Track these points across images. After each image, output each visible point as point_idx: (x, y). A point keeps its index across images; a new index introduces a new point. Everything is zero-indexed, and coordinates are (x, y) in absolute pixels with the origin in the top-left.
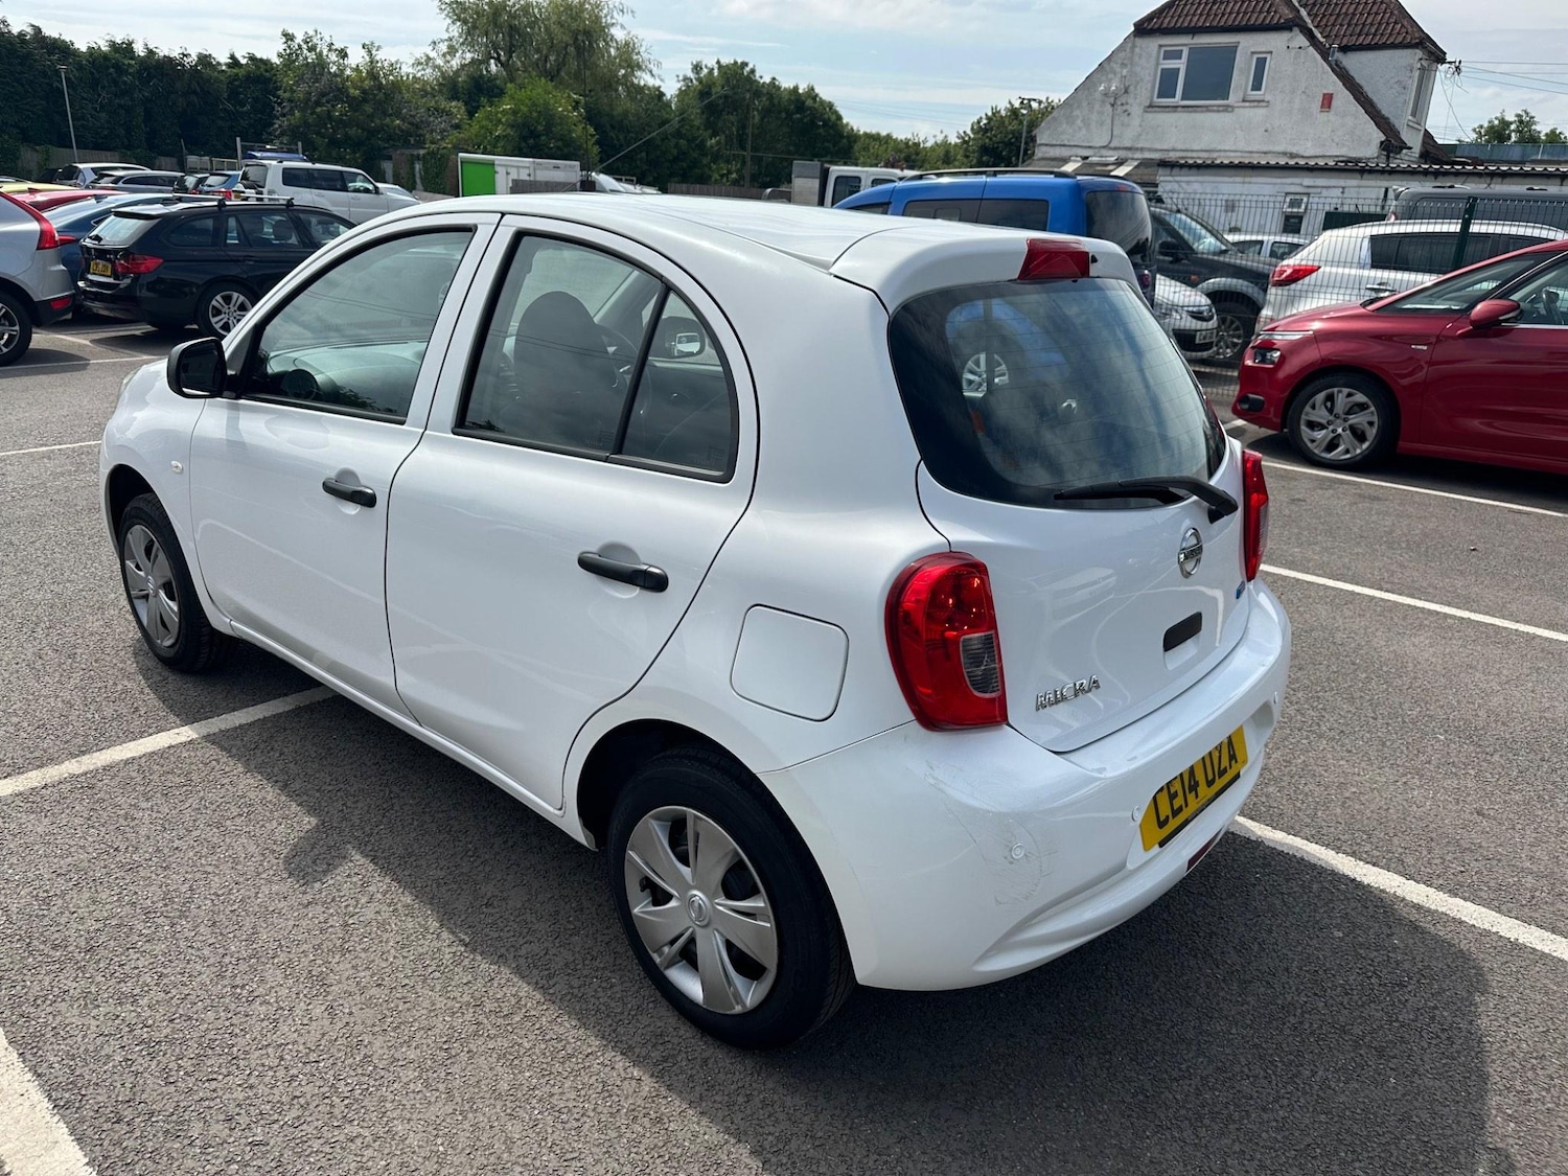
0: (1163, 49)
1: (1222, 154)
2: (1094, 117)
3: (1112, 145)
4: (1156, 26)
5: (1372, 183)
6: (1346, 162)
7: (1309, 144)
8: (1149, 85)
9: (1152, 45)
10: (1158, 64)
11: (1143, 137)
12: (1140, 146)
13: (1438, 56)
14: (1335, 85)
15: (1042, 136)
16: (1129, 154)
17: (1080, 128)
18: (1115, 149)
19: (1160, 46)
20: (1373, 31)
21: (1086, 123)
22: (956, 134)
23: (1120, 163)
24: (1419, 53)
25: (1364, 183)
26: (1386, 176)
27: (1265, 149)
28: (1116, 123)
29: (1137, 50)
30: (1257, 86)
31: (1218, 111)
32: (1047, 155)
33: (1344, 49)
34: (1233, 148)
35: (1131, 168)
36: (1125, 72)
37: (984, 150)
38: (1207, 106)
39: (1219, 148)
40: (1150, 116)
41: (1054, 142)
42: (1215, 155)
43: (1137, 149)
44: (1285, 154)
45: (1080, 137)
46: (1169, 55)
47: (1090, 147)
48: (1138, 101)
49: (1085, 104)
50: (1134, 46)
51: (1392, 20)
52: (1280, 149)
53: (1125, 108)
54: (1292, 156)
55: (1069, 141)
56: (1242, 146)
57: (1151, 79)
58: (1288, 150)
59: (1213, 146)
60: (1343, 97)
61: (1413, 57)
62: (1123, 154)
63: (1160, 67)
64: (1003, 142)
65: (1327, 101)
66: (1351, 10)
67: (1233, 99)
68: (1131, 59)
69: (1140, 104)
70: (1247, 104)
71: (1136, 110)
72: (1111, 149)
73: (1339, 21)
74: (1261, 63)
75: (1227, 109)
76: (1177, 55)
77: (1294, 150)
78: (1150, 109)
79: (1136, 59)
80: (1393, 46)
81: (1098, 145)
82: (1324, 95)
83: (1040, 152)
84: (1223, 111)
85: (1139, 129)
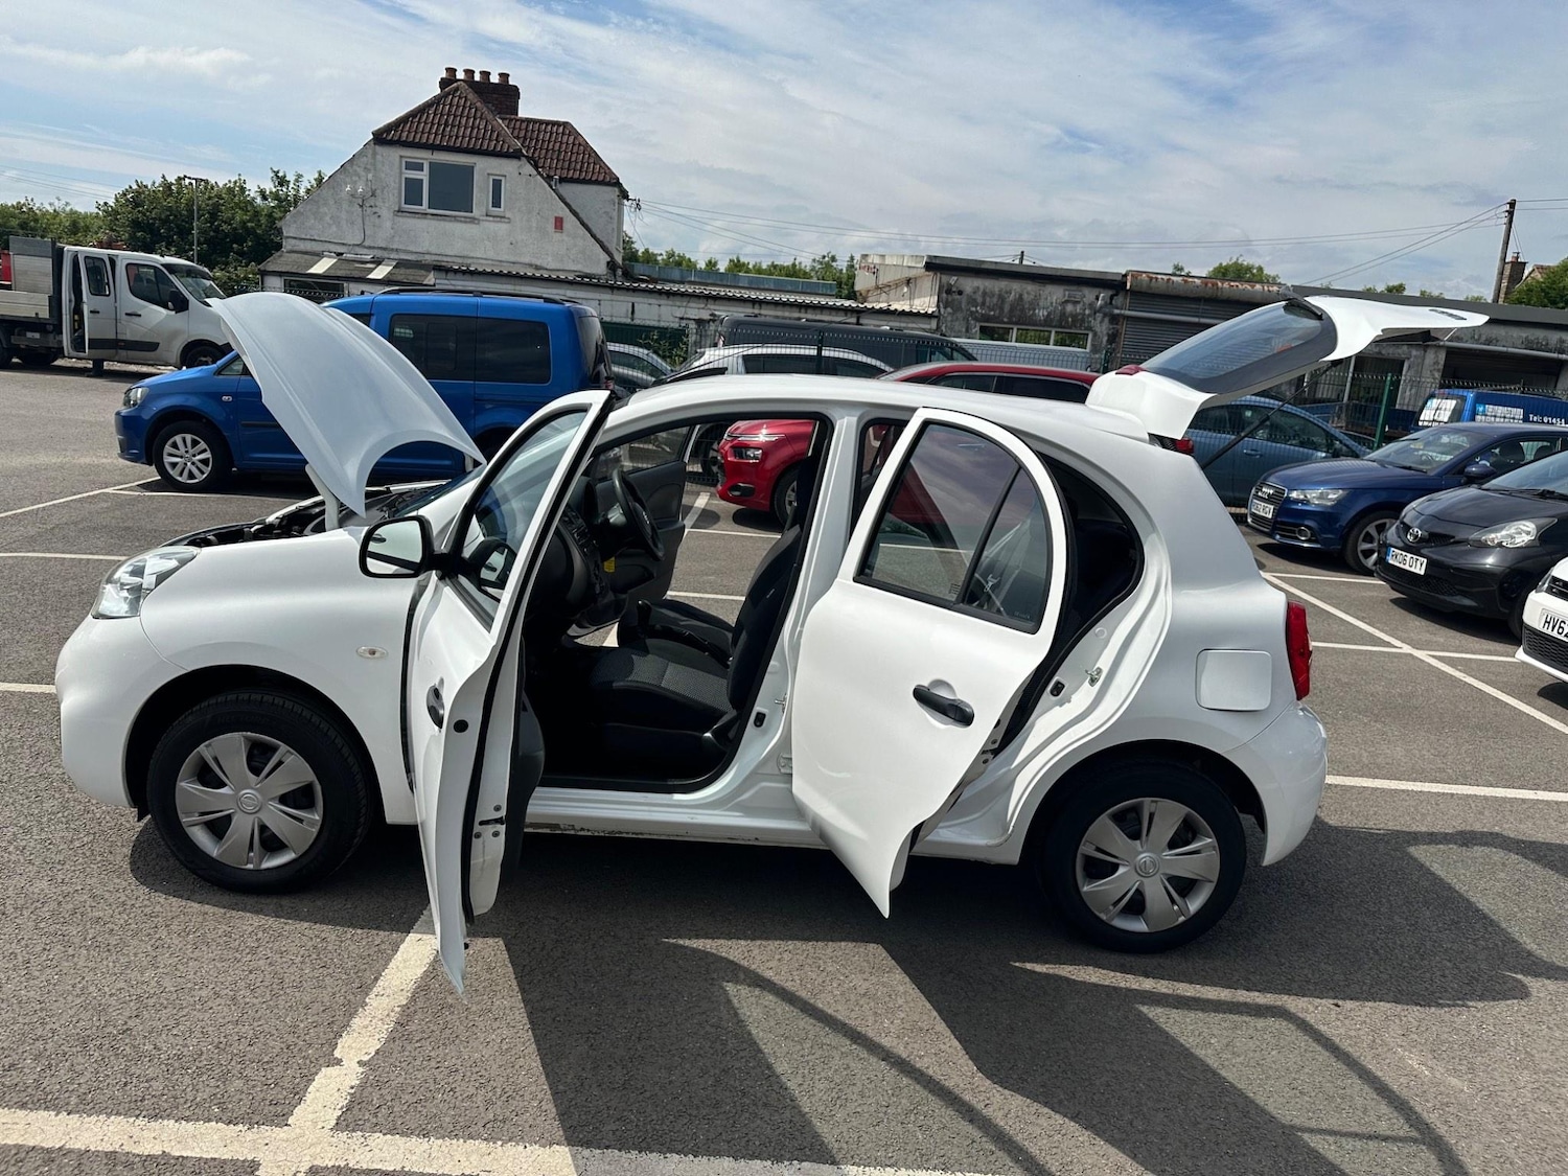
0: (404, 160)
1: (475, 261)
2: (344, 215)
3: (366, 244)
4: (396, 138)
5: (622, 298)
6: (582, 277)
7: (550, 259)
8: (396, 191)
9: (393, 156)
10: (401, 173)
11: (396, 239)
12: (395, 247)
13: (624, 195)
14: (565, 212)
15: (289, 227)
16: (385, 254)
17: (330, 225)
18: (370, 248)
19: (401, 157)
20: (578, 167)
21: (336, 220)
22: (95, 205)
23: (378, 262)
24: (616, 189)
25: (615, 297)
26: (631, 293)
27: (512, 259)
28: (367, 223)
29: (379, 157)
30: (497, 203)
31: (465, 222)
32: (295, 248)
33: (562, 180)
34: (484, 257)
35: (391, 268)
36: (370, 176)
37: (136, 224)
38: (455, 217)
39: (472, 255)
40: (397, 219)
41: (303, 237)
42: (469, 261)
43: (392, 249)
44: (531, 265)
45: (331, 233)
46: (410, 166)
47: (343, 244)
48: (387, 205)
49: (331, 202)
50: (375, 154)
51: (592, 160)
52: (527, 260)
53: (374, 210)
54: (538, 268)
55: (319, 235)
56: (491, 254)
57: (397, 185)
58: (533, 262)
59: (465, 253)
60: (570, 221)
61: (614, 192)
62: (379, 254)
63: (404, 176)
64: (160, 219)
65: (559, 223)
66: (557, 148)
67: (476, 213)
68: (374, 165)
69: (389, 209)
70: (491, 219)
71: (386, 213)
72: (365, 247)
73: (549, 156)
74: (497, 185)
75: (473, 220)
76: (419, 167)
77: (538, 263)
78: (400, 214)
79: (379, 166)
80: (597, 182)
81: (352, 243)
82: (556, 218)
83: (287, 245)
84: (470, 222)
85: (392, 231)
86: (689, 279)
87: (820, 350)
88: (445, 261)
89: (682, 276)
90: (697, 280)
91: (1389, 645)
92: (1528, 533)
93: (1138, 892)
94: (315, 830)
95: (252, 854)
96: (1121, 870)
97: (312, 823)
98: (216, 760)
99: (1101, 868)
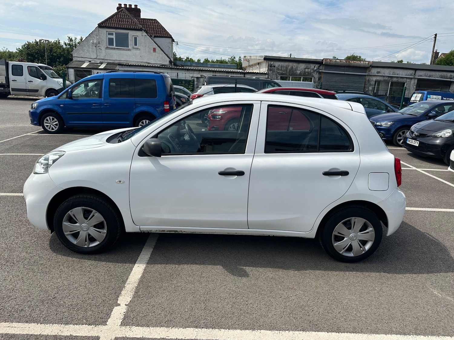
0: (108, 32)
1: (130, 62)
2: (90, 50)
3: (98, 58)
4: (105, 26)
5: (174, 71)
6: (162, 66)
7: (152, 60)
8: (106, 42)
9: (104, 31)
10: (107, 36)
11: (106, 56)
12: (106, 59)
13: (173, 40)
14: (156, 46)
15: (75, 54)
16: (104, 61)
17: (87, 53)
18: (99, 59)
19: (107, 31)
20: (159, 33)
21: (88, 51)
23: (102, 63)
25: (172, 71)
26: (177, 70)
27: (141, 61)
28: (97, 52)
29: (100, 32)
30: (136, 44)
31: (127, 50)
32: (77, 60)
33: (155, 37)
34: (133, 61)
35: (105, 65)
36: (98, 37)
37: (28, 54)
38: (124, 49)
39: (129, 60)
40: (106, 50)
41: (79, 56)
42: (128, 62)
43: (105, 59)
44: (147, 63)
45: (87, 55)
46: (110, 34)
47: (91, 58)
48: (103, 46)
49: (87, 46)
50: (99, 31)
51: (163, 31)
52: (145, 61)
53: (99, 47)
54: (149, 63)
55: (84, 56)
56: (135, 60)
57: (106, 40)
58: (147, 62)
59: (127, 60)
60: (158, 49)
61: (170, 40)
62: (101, 61)
63: (108, 37)
64: (35, 52)
65: (154, 50)
66: (153, 27)
67: (130, 47)
68: (99, 34)
69: (104, 47)
70: (134, 49)
71: (103, 49)
72: (97, 59)
73: (151, 29)
74: (136, 39)
75: (129, 50)
76: (112, 34)
77: (149, 62)
78: (107, 49)
79: (100, 34)
80: (165, 37)
81: (93, 58)
82: (153, 48)
83: (74, 59)
84: (128, 50)
85: (105, 54)
86: (193, 65)
87: (236, 85)
88: (122, 62)
89: (191, 64)
90: (195, 65)
91: (409, 167)
92: (449, 133)
93: (350, 245)
94: (105, 235)
95: (86, 243)
96: (345, 239)
97: (104, 233)
98: (74, 215)
99: (339, 238)
